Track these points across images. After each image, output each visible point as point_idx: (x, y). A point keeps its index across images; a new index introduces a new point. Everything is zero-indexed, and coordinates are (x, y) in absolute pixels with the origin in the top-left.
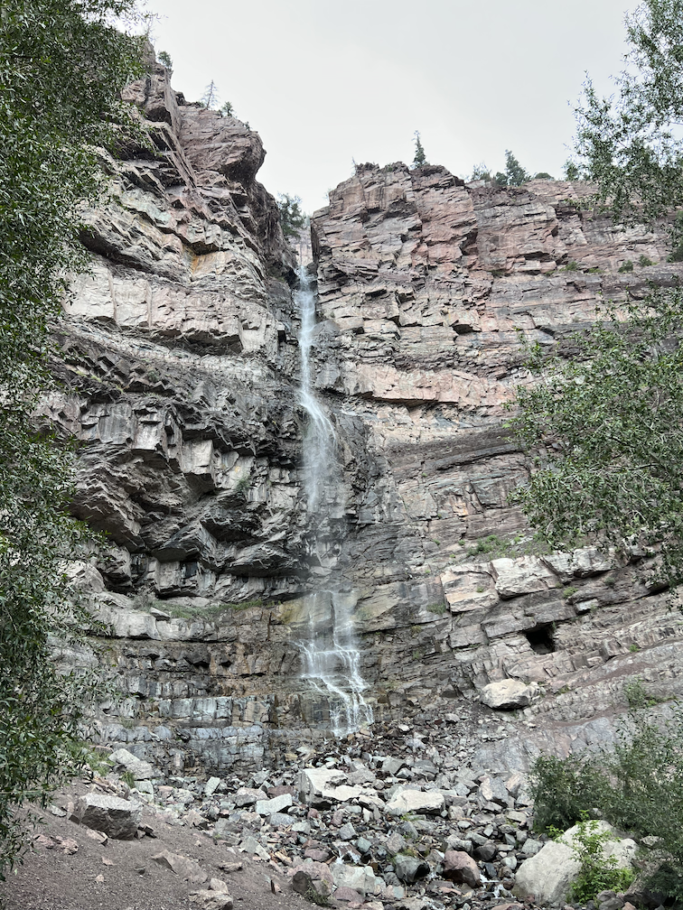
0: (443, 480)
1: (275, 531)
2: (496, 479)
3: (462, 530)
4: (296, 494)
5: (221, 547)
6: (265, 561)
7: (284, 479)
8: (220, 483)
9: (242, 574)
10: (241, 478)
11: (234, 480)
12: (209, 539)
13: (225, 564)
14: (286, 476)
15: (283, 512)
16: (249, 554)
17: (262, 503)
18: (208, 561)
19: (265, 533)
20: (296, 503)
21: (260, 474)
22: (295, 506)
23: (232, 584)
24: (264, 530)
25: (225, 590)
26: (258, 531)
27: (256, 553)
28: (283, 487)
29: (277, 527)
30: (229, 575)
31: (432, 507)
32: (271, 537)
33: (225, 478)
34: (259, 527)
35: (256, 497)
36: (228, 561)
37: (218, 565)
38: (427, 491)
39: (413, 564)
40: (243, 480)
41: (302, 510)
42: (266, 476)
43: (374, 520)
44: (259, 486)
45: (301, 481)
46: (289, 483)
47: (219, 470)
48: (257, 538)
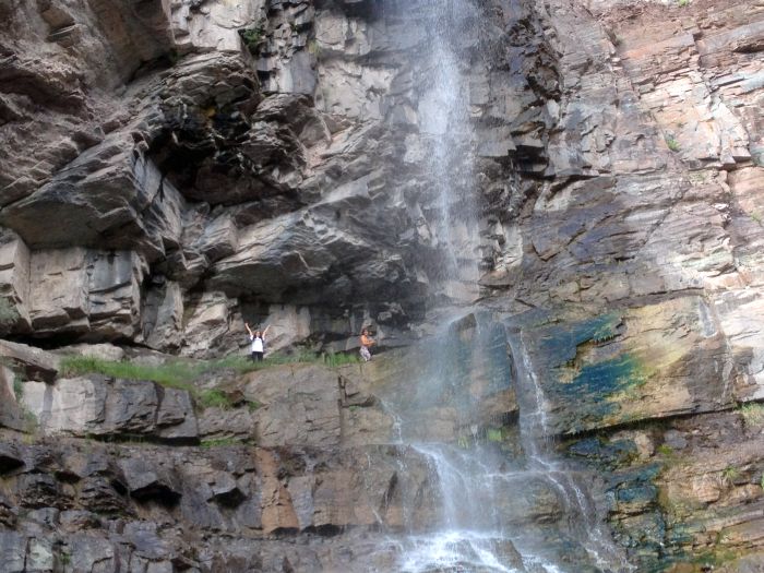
1: (338, 176)
4: (387, 85)
5: (194, 218)
6: (312, 259)
7: (355, 46)
8: (185, 34)
9: (254, 294)
10: (243, 23)
11: (222, 26)
12: (161, 190)
13: (207, 265)
14: (360, 36)
15: (357, 129)
16: (272, 237)
17: (302, 96)
18: (161, 249)
19: (311, 180)
20: (391, 108)
21: (292, 25)
22: (386, 116)
23: (228, 318)
24: (308, 172)
25: (210, 334)
26: (291, 176)
27: (288, 234)
28: (352, 64)
29: (344, 165)
30: (220, 296)
31: (734, 137)
32: (328, 190)
33: (198, 20)
34: (295, 163)
35: (284, 83)
36: (217, 257)
37: (190, 266)
38: (717, 100)
39: (706, 269)
40: (247, 27)
41: (406, 128)
42: (307, 31)
43: (589, 167)
44: (290, 54)
45: (401, 52)
46: (368, 56)
48: (291, 194)
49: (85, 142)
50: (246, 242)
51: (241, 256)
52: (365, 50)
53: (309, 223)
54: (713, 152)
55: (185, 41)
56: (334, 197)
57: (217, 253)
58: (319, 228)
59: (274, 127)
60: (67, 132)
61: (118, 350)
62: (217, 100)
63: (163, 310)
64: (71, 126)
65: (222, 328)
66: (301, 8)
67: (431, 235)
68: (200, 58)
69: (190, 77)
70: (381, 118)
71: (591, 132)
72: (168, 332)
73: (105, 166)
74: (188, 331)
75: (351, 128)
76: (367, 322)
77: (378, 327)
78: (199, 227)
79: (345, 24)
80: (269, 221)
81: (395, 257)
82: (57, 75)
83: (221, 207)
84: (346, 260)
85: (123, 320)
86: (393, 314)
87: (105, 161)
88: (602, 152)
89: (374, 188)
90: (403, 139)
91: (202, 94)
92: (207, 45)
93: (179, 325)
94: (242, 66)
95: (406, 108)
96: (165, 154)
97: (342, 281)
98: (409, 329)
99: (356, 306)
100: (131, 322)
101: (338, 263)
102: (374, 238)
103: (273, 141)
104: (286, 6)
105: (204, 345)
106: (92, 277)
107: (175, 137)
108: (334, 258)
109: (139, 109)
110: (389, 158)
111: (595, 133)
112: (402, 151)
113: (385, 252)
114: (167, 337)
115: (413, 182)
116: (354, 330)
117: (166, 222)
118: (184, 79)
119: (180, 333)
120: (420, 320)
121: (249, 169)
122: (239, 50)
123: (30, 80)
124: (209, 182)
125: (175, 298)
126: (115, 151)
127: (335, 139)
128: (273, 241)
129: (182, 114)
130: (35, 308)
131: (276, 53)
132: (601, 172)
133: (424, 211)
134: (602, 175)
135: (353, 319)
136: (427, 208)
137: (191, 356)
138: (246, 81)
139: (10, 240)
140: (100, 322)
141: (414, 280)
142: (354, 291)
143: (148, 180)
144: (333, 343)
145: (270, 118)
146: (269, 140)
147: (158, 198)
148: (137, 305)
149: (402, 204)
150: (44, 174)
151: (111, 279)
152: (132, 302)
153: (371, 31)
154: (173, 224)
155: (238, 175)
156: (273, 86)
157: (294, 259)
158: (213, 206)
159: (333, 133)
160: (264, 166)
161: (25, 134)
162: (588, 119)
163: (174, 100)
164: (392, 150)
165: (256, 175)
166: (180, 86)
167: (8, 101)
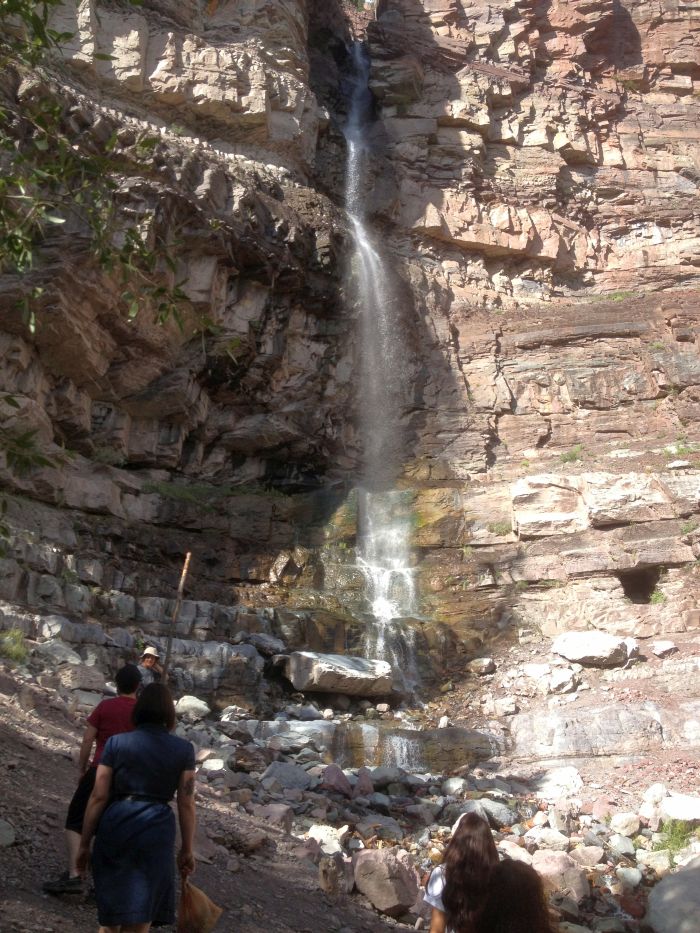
0: (525, 361)
1: (290, 398)
2: (598, 369)
3: (542, 431)
4: (322, 352)
5: (215, 411)
7: (308, 330)
8: (221, 321)
9: (239, 452)
10: (251, 318)
11: (241, 318)
12: (199, 397)
13: (217, 435)
14: (311, 325)
15: (303, 374)
16: (252, 425)
17: (277, 356)
18: (195, 425)
19: (276, 399)
20: (322, 365)
21: (277, 317)
22: (319, 369)
23: (225, 462)
24: (275, 395)
25: (214, 469)
26: (266, 396)
27: (260, 425)
28: (306, 339)
29: (293, 393)
30: (222, 450)
31: (504, 397)
32: (284, 405)
33: (229, 314)
34: (269, 390)
35: (268, 348)
36: (223, 432)
37: (209, 434)
38: (500, 374)
39: (471, 469)
40: (253, 320)
41: (329, 376)
42: (284, 321)
43: (424, 404)
44: (274, 333)
45: (332, 336)
46: (315, 336)
47: (222, 301)
48: (264, 405)
49: (165, 372)
50: (239, 426)
52: (314, 332)
53: (272, 421)
54: (491, 404)
55: (221, 325)
56: (286, 409)
57: (223, 430)
58: (277, 423)
59: (260, 371)
60: (157, 366)
61: (168, 474)
63: (192, 455)
64: (159, 363)
65: (220, 467)
66: (283, 309)
67: (334, 433)
68: (229, 334)
69: (220, 344)
72: (194, 467)
73: (174, 385)
74: (203, 467)
75: (300, 374)
76: (295, 472)
77: (300, 475)
78: (216, 415)
79: (305, 318)
80: (252, 416)
81: (313, 442)
82: (156, 340)
83: (228, 406)
84: (288, 443)
85: (173, 459)
86: (309, 469)
87: (174, 383)
90: (325, 383)
91: (225, 353)
92: (232, 328)
93: (200, 464)
94: (247, 340)
95: (331, 367)
96: (203, 379)
97: (285, 450)
98: (316, 478)
99: (290, 462)
100: (176, 460)
102: (304, 431)
103: (259, 379)
104: (275, 308)
105: (211, 474)
106: (160, 437)
107: (210, 372)
108: (282, 439)
109: (194, 357)
110: (317, 393)
112: (324, 389)
114: (193, 469)
116: (287, 475)
117: (200, 412)
118: (218, 343)
119: (200, 467)
120: (322, 474)
121: (245, 390)
122: (248, 332)
123: (143, 342)
124: (224, 393)
125: (201, 449)
126: (180, 378)
127: (291, 378)
129: (215, 362)
130: (131, 449)
132: (430, 407)
133: (332, 420)
134: (430, 409)
135: (288, 470)
136: (334, 418)
137: (203, 480)
138: (249, 348)
139: (123, 415)
140: (162, 459)
142: (290, 456)
143: (193, 391)
145: (259, 366)
146: (257, 377)
147: (198, 400)
148: (180, 453)
149: (321, 416)
150: (143, 385)
151: (169, 438)
152: (178, 451)
153: (318, 323)
154: (203, 413)
155: (239, 393)
156: (262, 351)
157: (262, 437)
158: (225, 405)
159: (290, 375)
160: (253, 390)
161: (137, 366)
162: (429, 377)
163: (212, 354)
164: (319, 388)
165: (248, 394)
166: (216, 347)
167: (131, 350)
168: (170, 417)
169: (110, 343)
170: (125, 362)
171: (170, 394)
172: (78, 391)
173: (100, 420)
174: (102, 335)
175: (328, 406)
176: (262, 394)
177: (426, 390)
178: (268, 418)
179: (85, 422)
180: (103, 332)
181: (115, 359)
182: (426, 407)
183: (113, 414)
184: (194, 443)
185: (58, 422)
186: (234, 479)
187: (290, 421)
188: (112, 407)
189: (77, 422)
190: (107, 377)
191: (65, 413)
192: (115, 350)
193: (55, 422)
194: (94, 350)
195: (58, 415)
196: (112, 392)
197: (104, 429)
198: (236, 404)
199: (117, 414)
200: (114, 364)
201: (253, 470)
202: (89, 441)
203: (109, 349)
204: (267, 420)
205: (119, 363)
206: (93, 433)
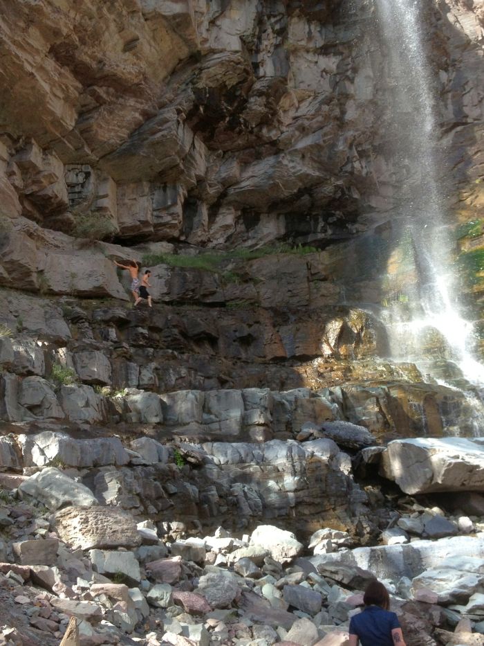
1: (304, 130)
4: (334, 67)
5: (214, 161)
6: (286, 185)
7: (313, 41)
8: (206, 40)
9: (251, 208)
10: (242, 31)
11: (229, 34)
12: (193, 144)
13: (222, 190)
14: (316, 34)
15: (315, 98)
16: (262, 172)
17: (280, 78)
18: (194, 181)
19: (286, 134)
20: (337, 83)
21: (273, 29)
22: (334, 89)
23: (235, 224)
24: (284, 129)
25: (225, 233)
26: (274, 132)
27: (272, 170)
28: (311, 54)
29: (306, 123)
30: (230, 209)
32: (297, 141)
33: (214, 31)
34: (276, 124)
35: (268, 69)
36: (227, 185)
37: (212, 191)
40: (245, 34)
41: (346, 96)
42: (282, 32)
43: (467, 116)
44: (272, 50)
45: (343, 44)
46: (321, 48)
47: (202, 14)
48: (273, 143)
49: (148, 116)
50: (246, 175)
51: (243, 184)
52: (320, 43)
53: (285, 162)
55: (207, 45)
56: (301, 145)
57: (227, 184)
58: (291, 165)
59: (263, 100)
60: (136, 110)
61: (171, 245)
62: (227, 83)
63: (196, 219)
64: (139, 106)
65: (231, 230)
66: (278, 18)
67: (362, 167)
68: (216, 56)
69: (210, 70)
70: (331, 90)
71: (469, 92)
72: (199, 233)
73: (160, 130)
74: (211, 232)
75: (312, 98)
76: (321, 224)
77: (328, 227)
78: (216, 166)
79: (307, 27)
80: (260, 161)
81: (340, 183)
82: (130, 73)
83: (230, 152)
84: (309, 188)
85: (173, 226)
86: (337, 218)
87: (160, 128)
88: (476, 106)
89: (326, 138)
90: (344, 104)
91: (218, 80)
92: (220, 47)
93: (207, 230)
94: (242, 60)
95: (347, 83)
96: (195, 120)
97: (306, 199)
98: (347, 228)
99: (314, 213)
100: (178, 228)
101: (303, 187)
102: (326, 170)
103: (262, 109)
104: (269, 17)
105: (221, 240)
106: (154, 201)
107: (201, 109)
108: (300, 184)
109: (179, 92)
110: (336, 118)
111: (471, 93)
112: (343, 112)
113: (333, 179)
114: (199, 237)
115: (351, 133)
116: (313, 229)
117: (197, 164)
118: (206, 70)
119: (207, 233)
120: (354, 222)
121: (247, 128)
122: (241, 50)
123: (114, 78)
124: (222, 137)
125: (204, 211)
126: (167, 121)
127: (301, 105)
128: (263, 174)
129: (206, 95)
130: (122, 221)
131: (264, 50)
132: (475, 120)
133: (358, 152)
134: (476, 122)
135: (312, 223)
136: (360, 149)
137: (214, 248)
138: (245, 70)
139: (105, 179)
140: (160, 228)
141: (351, 197)
142: (313, 205)
143: (185, 136)
144: (300, 238)
145: (260, 94)
146: (260, 109)
147: (192, 149)
148: (181, 218)
149: (344, 148)
150: (123, 137)
151: (165, 201)
152: (178, 216)
153: (324, 31)
154: (201, 165)
155: (240, 132)
156: (261, 72)
157: (276, 185)
158: (224, 152)
159: (300, 102)
160: (257, 126)
161: (111, 112)
162: (466, 83)
163: (200, 85)
164: (337, 112)
165: (251, 132)
166: (204, 75)
167: (101, 91)
168: (162, 174)
169: (73, 84)
170: (96, 108)
171: (158, 143)
172: (44, 154)
173: (77, 189)
174: (60, 74)
175: (350, 133)
176: (269, 131)
177: (466, 100)
178: (280, 159)
179: (60, 190)
180: (62, 71)
181: (83, 106)
182: (469, 120)
183: (92, 179)
184: (195, 204)
185: (27, 196)
186: (250, 243)
187: (307, 159)
188: (90, 169)
189: (50, 193)
190: (77, 132)
191: (34, 182)
192: (80, 94)
193: (23, 197)
194: (55, 95)
195: (26, 186)
196: (87, 150)
197: (85, 199)
198: (239, 149)
199: (98, 177)
200: (83, 113)
201: (270, 228)
202: (69, 215)
203: (74, 93)
204: (280, 162)
205: (89, 111)
206: (72, 206)
